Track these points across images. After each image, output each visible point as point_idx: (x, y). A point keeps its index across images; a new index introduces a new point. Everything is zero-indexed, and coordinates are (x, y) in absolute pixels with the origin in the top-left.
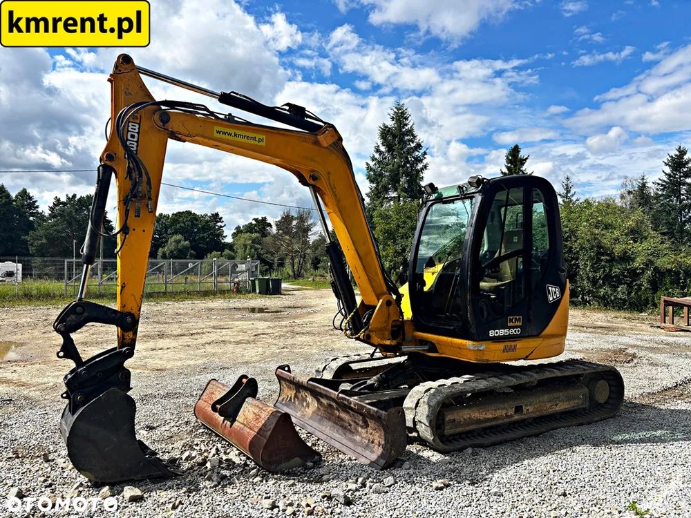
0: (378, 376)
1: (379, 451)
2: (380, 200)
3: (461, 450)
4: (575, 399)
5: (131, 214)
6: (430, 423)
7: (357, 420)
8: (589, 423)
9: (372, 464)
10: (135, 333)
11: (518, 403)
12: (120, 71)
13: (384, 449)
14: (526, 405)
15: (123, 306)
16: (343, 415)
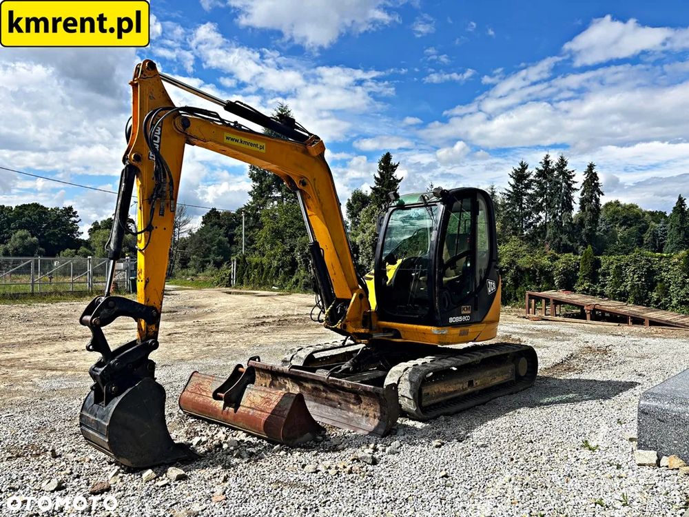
0: (351, 361)
1: (376, 421)
2: (263, 199)
3: (435, 418)
4: (505, 374)
5: (156, 213)
6: (414, 396)
7: (348, 399)
8: (516, 393)
9: (371, 433)
10: (157, 326)
11: (469, 378)
12: (145, 75)
13: (380, 420)
14: (476, 380)
15: (147, 300)
16: (331, 396)
